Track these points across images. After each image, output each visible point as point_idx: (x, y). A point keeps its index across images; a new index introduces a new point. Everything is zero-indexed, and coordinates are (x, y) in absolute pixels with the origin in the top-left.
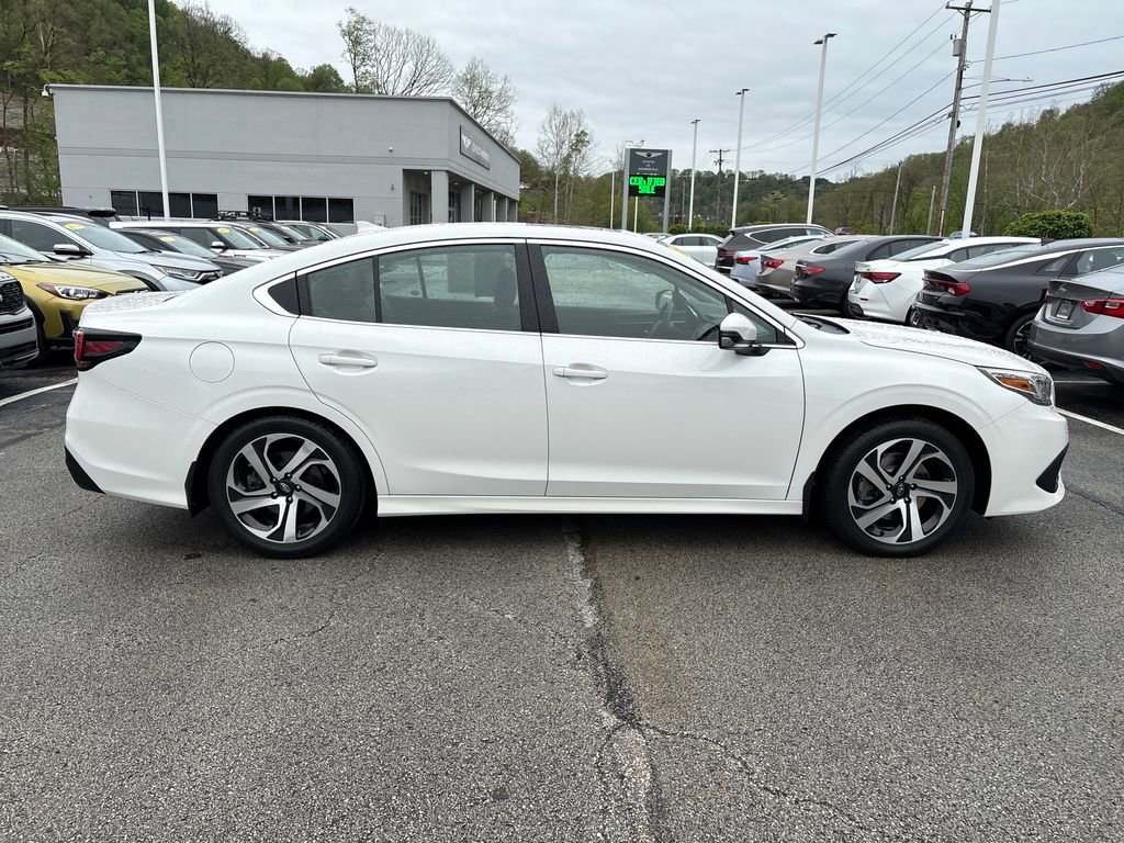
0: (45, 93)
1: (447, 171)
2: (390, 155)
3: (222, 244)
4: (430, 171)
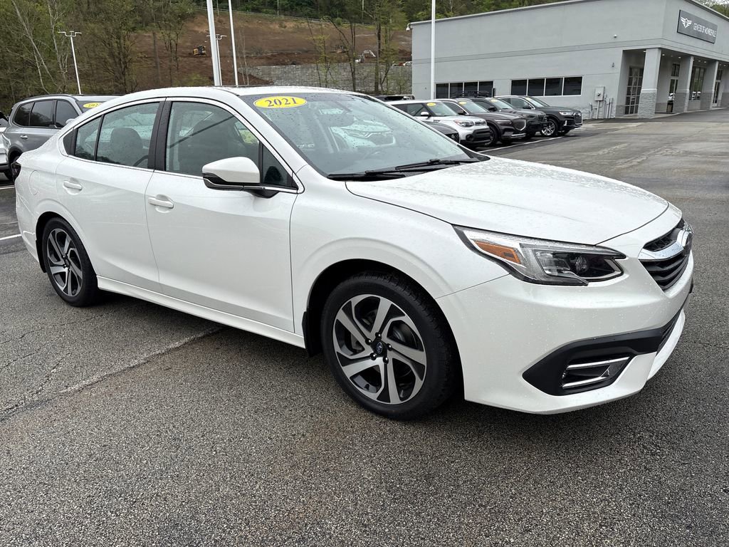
0: (408, 29)
1: (659, 48)
2: (613, 40)
3: (427, 113)
4: (645, 49)
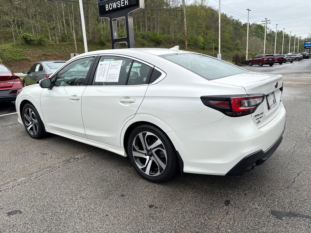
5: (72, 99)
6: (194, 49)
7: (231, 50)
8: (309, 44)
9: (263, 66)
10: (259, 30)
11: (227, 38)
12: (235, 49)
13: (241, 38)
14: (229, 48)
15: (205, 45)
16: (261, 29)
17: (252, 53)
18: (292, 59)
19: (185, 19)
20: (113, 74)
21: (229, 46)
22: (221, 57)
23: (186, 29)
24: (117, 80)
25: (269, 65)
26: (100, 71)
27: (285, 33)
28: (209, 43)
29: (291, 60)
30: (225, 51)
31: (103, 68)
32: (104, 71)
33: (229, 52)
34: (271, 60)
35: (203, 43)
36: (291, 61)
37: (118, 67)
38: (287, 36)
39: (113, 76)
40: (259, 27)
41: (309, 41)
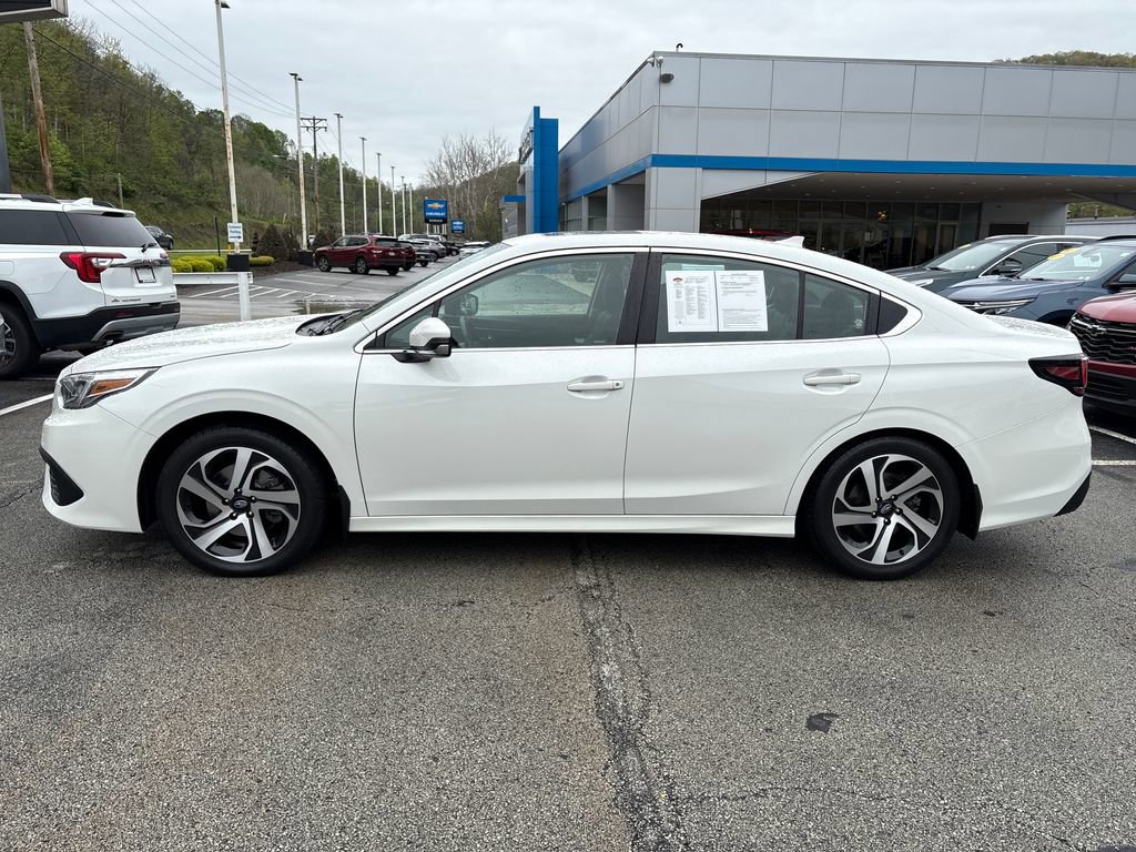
5: (579, 391)
6: (29, 186)
7: (186, 206)
8: (435, 211)
9: (371, 272)
10: (261, 143)
11: (165, 159)
12: (199, 204)
13: (208, 162)
14: (176, 198)
15: (77, 175)
16: (269, 141)
17: (260, 222)
18: (426, 256)
19: (33, 63)
20: (742, 310)
21: (175, 187)
22: (241, 235)
23: (41, 102)
24: (763, 326)
25: (385, 273)
26: (683, 299)
27: (347, 164)
28: (92, 169)
29: (422, 257)
30: (161, 207)
31: (689, 291)
32: (699, 300)
33: (180, 214)
34: (393, 254)
35: (68, 165)
36: (421, 262)
37: (753, 289)
38: (351, 177)
39: (744, 313)
40: (259, 133)
41: (436, 202)
